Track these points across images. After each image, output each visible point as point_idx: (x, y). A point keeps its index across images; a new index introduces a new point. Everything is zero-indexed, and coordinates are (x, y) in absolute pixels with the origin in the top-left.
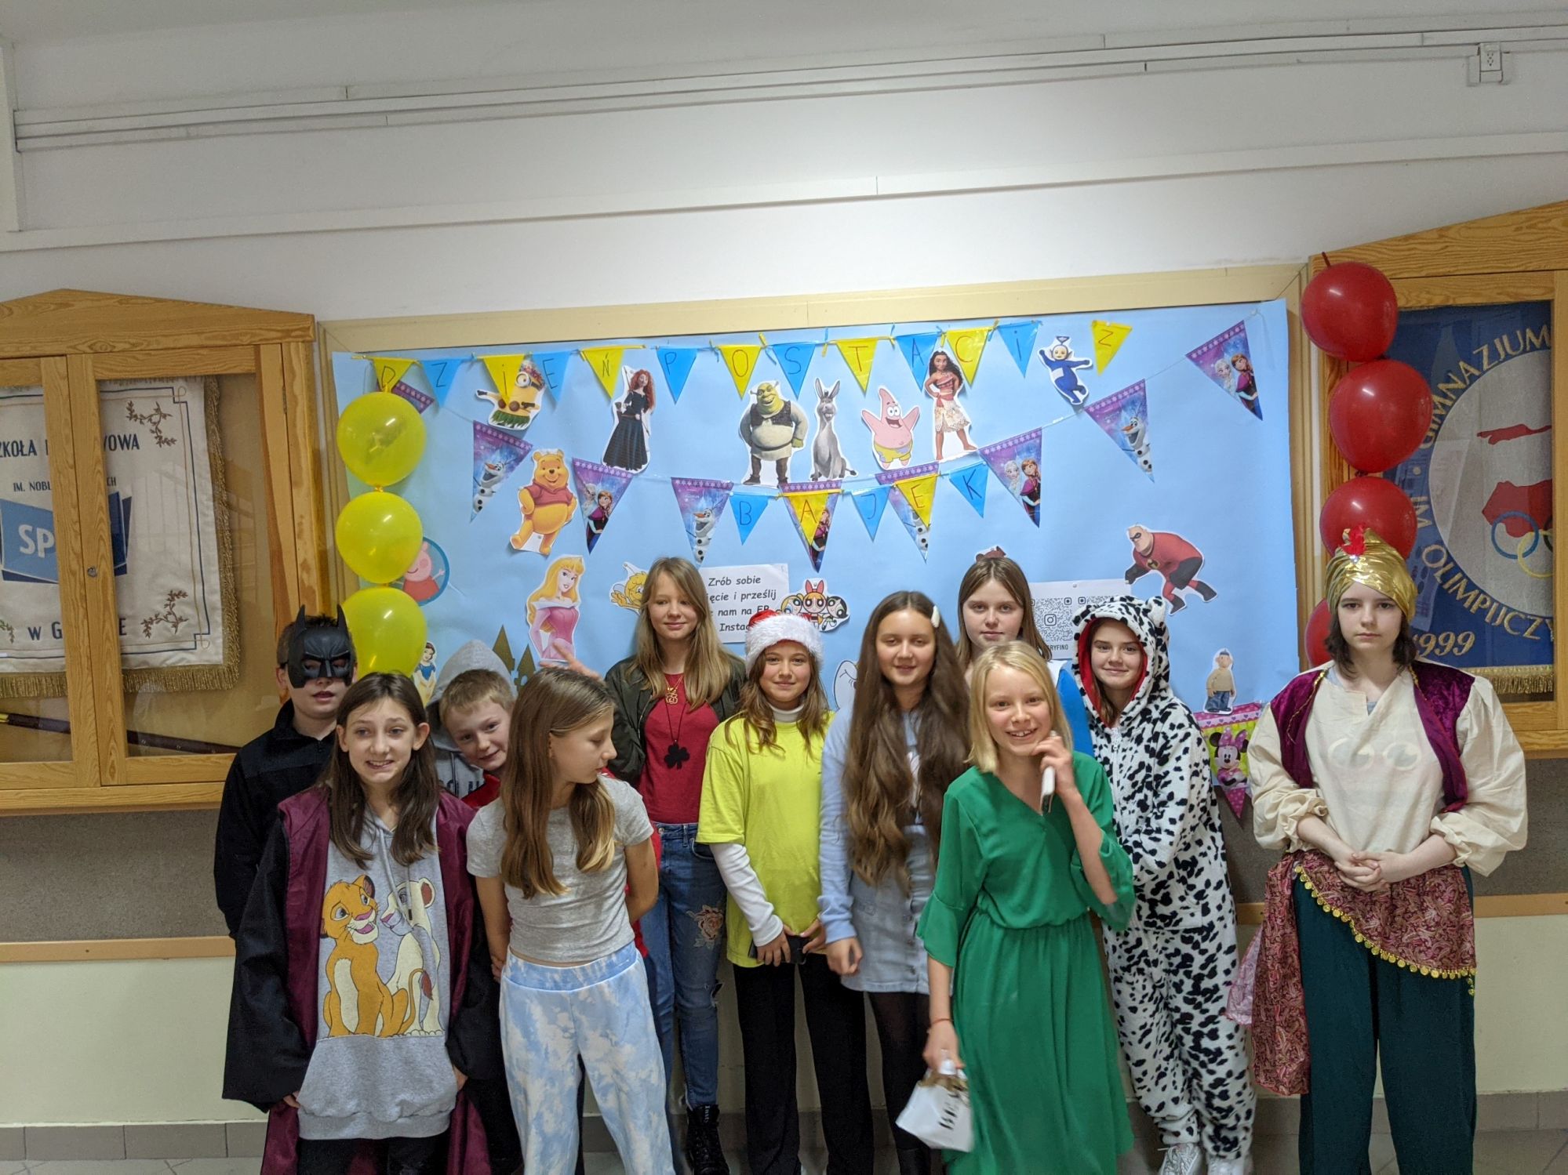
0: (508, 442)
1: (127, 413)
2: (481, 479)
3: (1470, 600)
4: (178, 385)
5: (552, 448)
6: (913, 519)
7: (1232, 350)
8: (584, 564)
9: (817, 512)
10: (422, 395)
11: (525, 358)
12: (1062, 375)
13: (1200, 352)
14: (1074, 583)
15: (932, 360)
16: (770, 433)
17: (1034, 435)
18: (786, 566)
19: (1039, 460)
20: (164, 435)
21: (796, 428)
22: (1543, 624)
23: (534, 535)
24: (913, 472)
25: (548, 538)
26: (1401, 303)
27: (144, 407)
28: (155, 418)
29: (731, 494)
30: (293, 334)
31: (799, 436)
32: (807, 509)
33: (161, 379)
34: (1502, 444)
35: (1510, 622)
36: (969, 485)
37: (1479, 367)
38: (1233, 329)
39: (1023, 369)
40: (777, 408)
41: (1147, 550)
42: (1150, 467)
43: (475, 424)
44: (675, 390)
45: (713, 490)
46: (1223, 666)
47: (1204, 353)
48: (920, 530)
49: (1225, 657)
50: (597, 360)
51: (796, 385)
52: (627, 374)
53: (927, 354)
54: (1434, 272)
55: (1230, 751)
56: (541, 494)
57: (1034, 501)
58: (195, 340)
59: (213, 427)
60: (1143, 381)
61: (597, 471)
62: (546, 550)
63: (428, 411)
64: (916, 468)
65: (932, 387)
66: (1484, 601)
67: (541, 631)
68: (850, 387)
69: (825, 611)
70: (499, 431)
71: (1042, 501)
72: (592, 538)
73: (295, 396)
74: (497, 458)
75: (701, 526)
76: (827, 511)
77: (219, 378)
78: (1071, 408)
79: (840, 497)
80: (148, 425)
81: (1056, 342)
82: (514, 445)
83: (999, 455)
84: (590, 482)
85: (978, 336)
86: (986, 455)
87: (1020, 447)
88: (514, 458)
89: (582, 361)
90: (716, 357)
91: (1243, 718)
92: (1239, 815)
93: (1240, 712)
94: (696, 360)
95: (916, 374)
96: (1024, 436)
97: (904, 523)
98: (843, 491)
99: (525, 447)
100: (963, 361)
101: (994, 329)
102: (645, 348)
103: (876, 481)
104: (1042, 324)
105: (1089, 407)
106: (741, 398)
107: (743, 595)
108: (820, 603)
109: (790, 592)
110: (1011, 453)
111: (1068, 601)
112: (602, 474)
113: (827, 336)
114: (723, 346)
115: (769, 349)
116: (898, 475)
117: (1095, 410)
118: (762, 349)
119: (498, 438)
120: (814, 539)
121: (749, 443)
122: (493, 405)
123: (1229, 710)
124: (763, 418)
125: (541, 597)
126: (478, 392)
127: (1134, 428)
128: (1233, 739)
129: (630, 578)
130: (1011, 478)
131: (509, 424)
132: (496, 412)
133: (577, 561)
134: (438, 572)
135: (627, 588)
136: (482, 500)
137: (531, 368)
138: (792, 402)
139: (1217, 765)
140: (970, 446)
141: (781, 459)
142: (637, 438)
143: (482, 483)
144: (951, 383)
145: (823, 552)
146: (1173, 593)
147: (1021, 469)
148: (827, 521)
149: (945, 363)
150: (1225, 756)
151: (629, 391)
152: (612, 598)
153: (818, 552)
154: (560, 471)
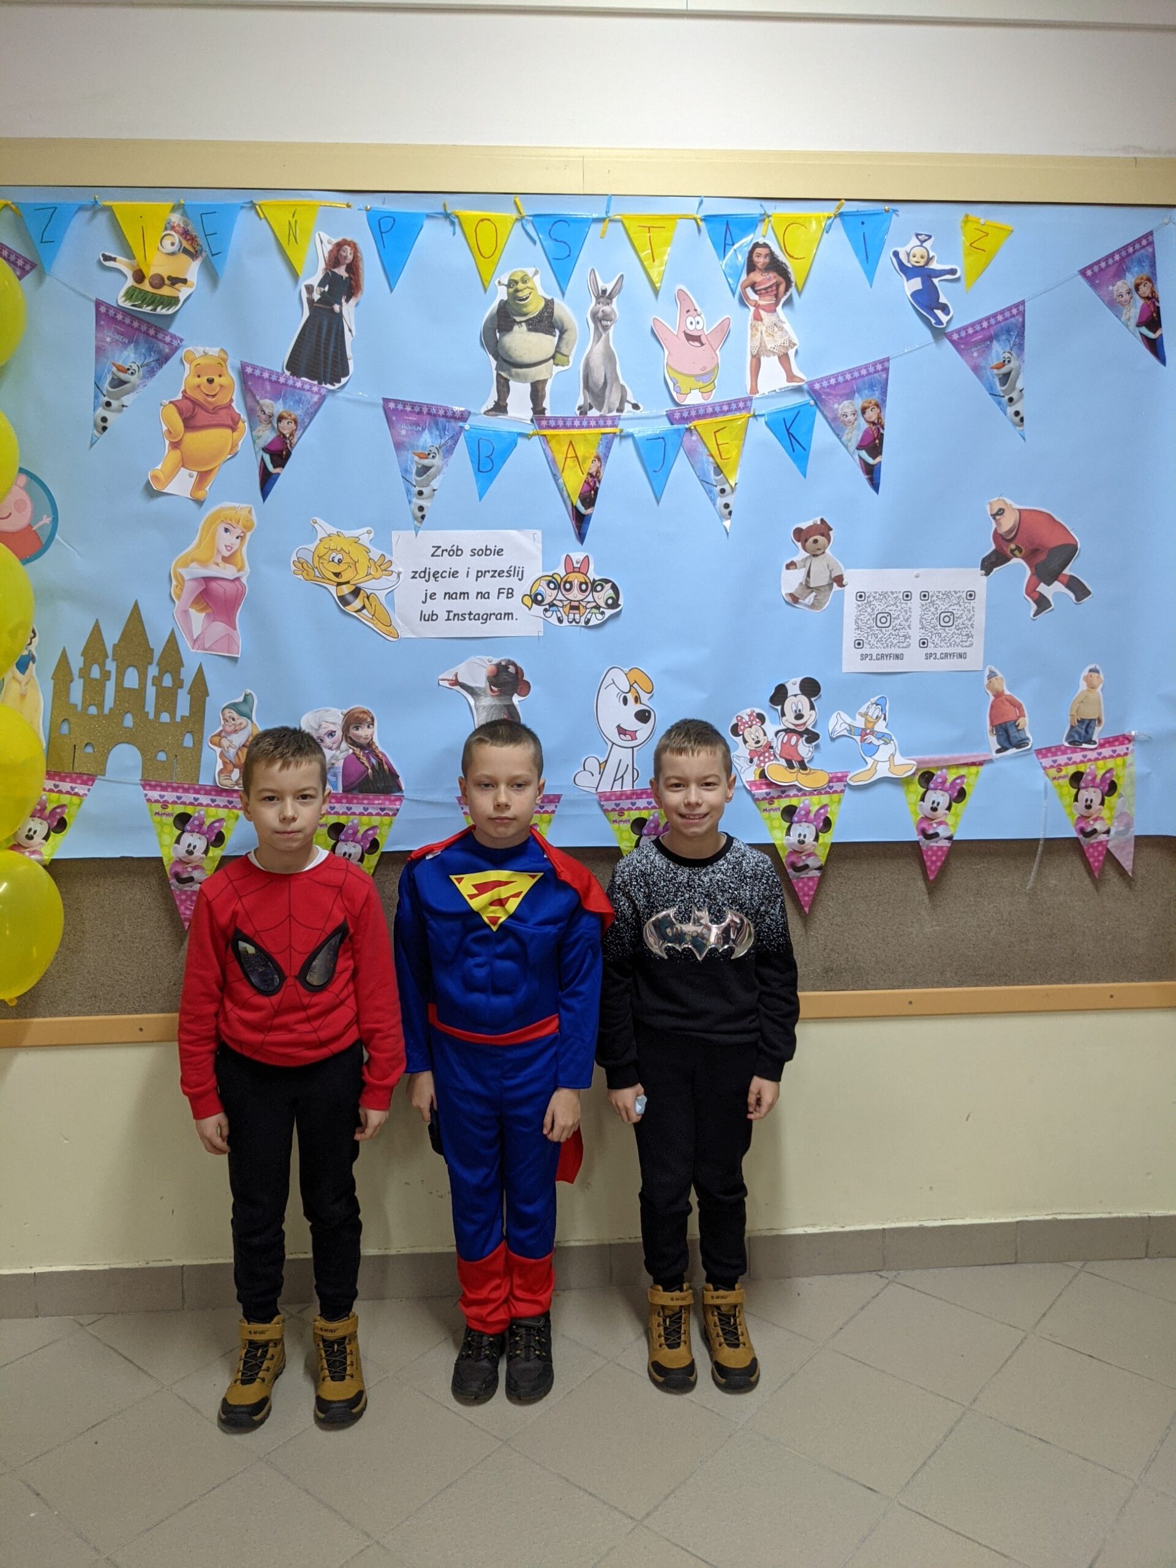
0: (147, 333)
2: (106, 386)
5: (211, 346)
6: (714, 476)
7: (1135, 269)
8: (254, 518)
9: (585, 458)
10: (18, 256)
11: (174, 209)
12: (920, 287)
13: (1096, 269)
14: (916, 571)
15: (751, 252)
16: (524, 342)
17: (879, 367)
18: (539, 533)
19: (884, 401)
21: (560, 338)
23: (184, 472)
24: (717, 409)
25: (203, 477)
29: (467, 427)
31: (564, 350)
32: (571, 454)
36: (790, 430)
38: (1139, 240)
39: (870, 274)
40: (534, 307)
41: (1010, 531)
43: (98, 304)
44: (392, 273)
45: (441, 420)
46: (1092, 687)
47: (1101, 270)
48: (723, 491)
49: (1096, 674)
50: (280, 219)
51: (562, 278)
52: (323, 245)
55: (1092, 794)
56: (194, 413)
57: (874, 458)
60: (1023, 303)
61: (277, 382)
62: (200, 494)
63: (28, 278)
64: (721, 404)
65: (749, 291)
67: (192, 612)
68: (637, 282)
69: (590, 598)
72: (267, 481)
74: (129, 357)
75: (424, 470)
76: (598, 458)
78: (927, 334)
79: (616, 441)
81: (915, 242)
82: (155, 337)
83: (832, 392)
84: (266, 398)
85: (814, 224)
86: (815, 391)
87: (860, 381)
88: (156, 358)
89: (257, 218)
90: (451, 229)
91: (1111, 753)
92: (1096, 874)
93: (1107, 745)
94: (423, 230)
95: (728, 271)
96: (866, 367)
97: (701, 481)
98: (621, 431)
99: (171, 341)
100: (792, 257)
101: (836, 217)
102: (348, 206)
103: (666, 419)
104: (897, 215)
105: (952, 333)
106: (485, 290)
107: (478, 572)
108: (584, 587)
109: (544, 570)
110: (848, 391)
111: (907, 596)
112: (284, 387)
113: (608, 206)
114: (463, 213)
115: (527, 221)
116: (697, 412)
117: (961, 338)
118: (517, 220)
119: (132, 327)
120: (579, 497)
121: (493, 356)
122: (126, 277)
123: (1095, 743)
124: (515, 321)
125: (192, 561)
126: (103, 255)
127: (1007, 367)
128: (1098, 780)
129: (321, 540)
130: (845, 424)
131: (148, 306)
132: (130, 288)
133: (245, 513)
134: (42, 520)
135: (316, 555)
136: (108, 417)
137: (182, 225)
138: (556, 300)
139: (1075, 813)
140: (795, 376)
141: (538, 381)
142: (336, 339)
143: (108, 391)
144: (774, 288)
145: (589, 516)
146: (1038, 589)
147: (860, 412)
148: (598, 472)
149: (767, 260)
150: (1087, 800)
151: (326, 269)
152: (293, 568)
153: (584, 516)
154: (222, 380)
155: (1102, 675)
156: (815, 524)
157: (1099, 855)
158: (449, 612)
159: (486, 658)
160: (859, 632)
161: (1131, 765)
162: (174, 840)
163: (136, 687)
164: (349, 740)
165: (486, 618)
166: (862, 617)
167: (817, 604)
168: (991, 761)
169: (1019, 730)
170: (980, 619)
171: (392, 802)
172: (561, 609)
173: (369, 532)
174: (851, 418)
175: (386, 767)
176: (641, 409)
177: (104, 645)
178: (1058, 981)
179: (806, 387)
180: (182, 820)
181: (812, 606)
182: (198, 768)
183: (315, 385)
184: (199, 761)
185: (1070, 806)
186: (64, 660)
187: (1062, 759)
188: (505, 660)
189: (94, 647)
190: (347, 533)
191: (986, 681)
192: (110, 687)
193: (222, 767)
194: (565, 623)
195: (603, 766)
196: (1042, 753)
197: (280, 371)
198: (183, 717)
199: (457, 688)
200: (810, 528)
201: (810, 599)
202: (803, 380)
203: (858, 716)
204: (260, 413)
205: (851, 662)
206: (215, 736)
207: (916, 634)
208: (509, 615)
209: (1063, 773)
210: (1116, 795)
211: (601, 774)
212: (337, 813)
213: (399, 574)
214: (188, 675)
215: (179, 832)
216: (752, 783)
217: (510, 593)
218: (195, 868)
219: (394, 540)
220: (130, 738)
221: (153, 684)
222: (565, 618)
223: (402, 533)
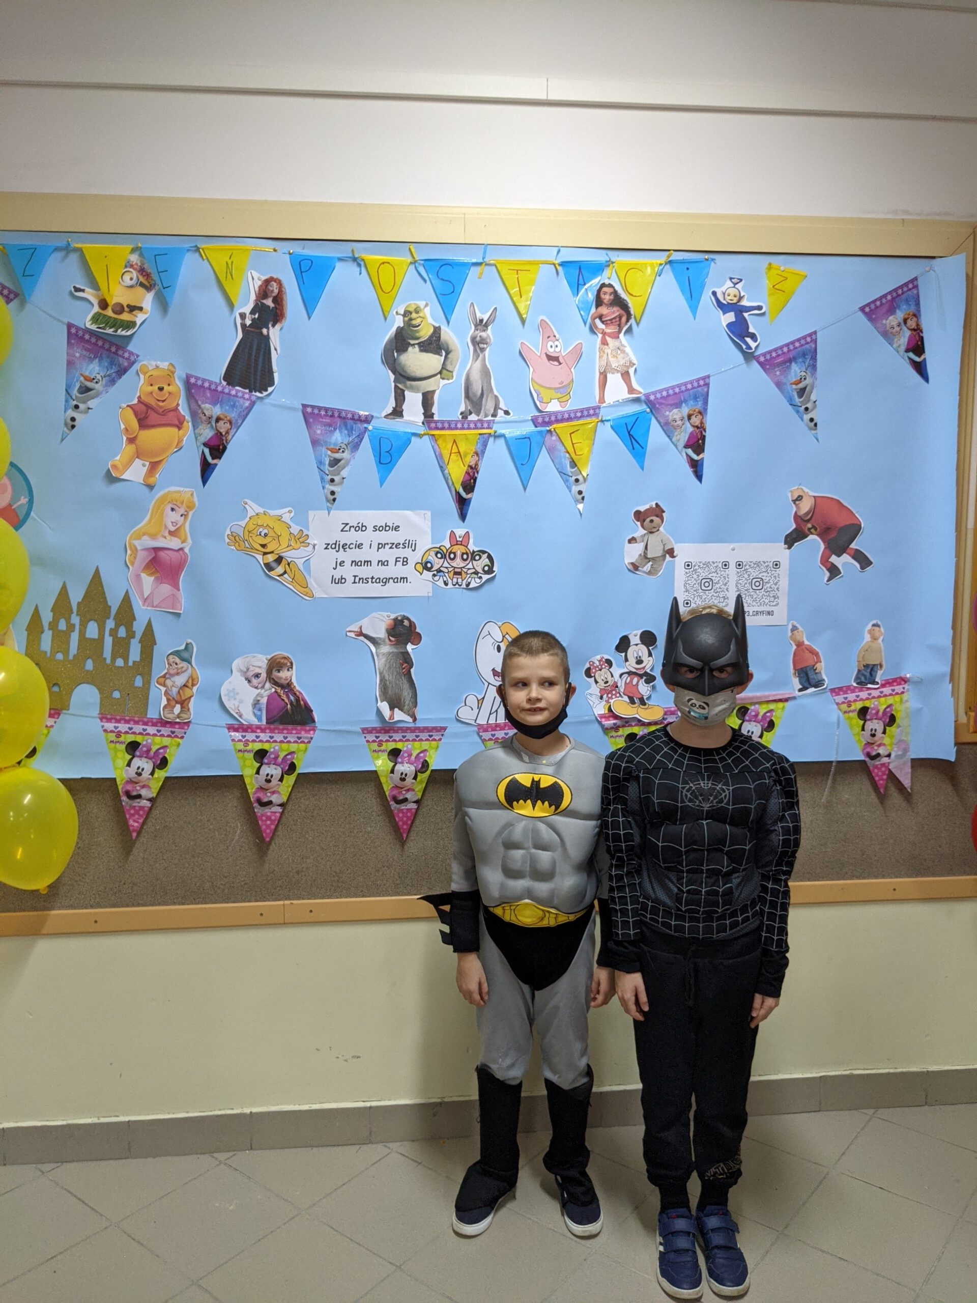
0: (109, 350)
2: (75, 392)
6: (570, 469)
7: (904, 306)
8: (196, 499)
9: (466, 454)
10: (4, 287)
11: (133, 251)
12: (733, 319)
13: (873, 306)
14: (732, 545)
15: (599, 291)
16: (417, 360)
17: (702, 383)
18: (429, 513)
19: (706, 410)
21: (446, 357)
23: (138, 462)
24: (572, 415)
25: (154, 466)
29: (370, 428)
31: (449, 367)
32: (455, 450)
36: (631, 432)
38: (906, 284)
39: (694, 309)
40: (425, 333)
41: (807, 513)
42: (816, 425)
43: (70, 326)
44: (309, 305)
45: (350, 422)
46: (874, 638)
47: (877, 307)
48: (577, 480)
50: (219, 260)
51: (447, 310)
52: (253, 281)
55: (876, 725)
56: (147, 415)
57: (698, 455)
60: (815, 333)
61: (215, 390)
62: (151, 481)
63: (12, 304)
64: (576, 411)
65: (598, 321)
67: (144, 576)
68: (507, 314)
69: (470, 566)
70: (98, 336)
71: (707, 456)
72: (206, 469)
74: (94, 369)
75: (335, 462)
76: (476, 453)
79: (491, 440)
81: (730, 284)
82: (116, 353)
83: (663, 401)
84: (206, 403)
85: (649, 269)
86: (650, 401)
87: (686, 394)
88: (116, 370)
89: (200, 259)
90: (359, 269)
91: (891, 692)
92: (882, 791)
93: (887, 685)
94: (335, 271)
95: (581, 305)
96: (691, 382)
97: (560, 472)
98: (495, 432)
99: (129, 356)
100: (631, 295)
101: (666, 264)
102: (275, 250)
103: (531, 423)
104: (715, 263)
105: (759, 356)
106: (385, 318)
107: (379, 544)
108: (465, 557)
109: (432, 544)
110: (677, 401)
111: (726, 565)
112: (221, 395)
113: (485, 253)
114: (368, 257)
115: (420, 264)
116: (556, 417)
117: (766, 360)
118: (411, 263)
119: (98, 345)
120: (462, 485)
121: (392, 371)
122: (93, 305)
123: (877, 683)
124: (409, 344)
125: (144, 535)
126: (74, 287)
127: (803, 383)
128: (881, 713)
129: (250, 518)
130: (675, 428)
131: (110, 328)
132: (96, 314)
133: (188, 495)
134: (20, 500)
135: (246, 530)
136: (76, 417)
137: (139, 264)
138: (442, 327)
139: (862, 740)
140: (634, 390)
141: (428, 392)
142: (264, 356)
143: (76, 396)
144: (618, 319)
145: (470, 500)
146: (830, 560)
147: (686, 418)
149: (612, 297)
150: (872, 730)
151: (256, 300)
152: (227, 540)
153: (465, 500)
154: (171, 388)
155: (882, 629)
156: (651, 508)
157: (884, 774)
158: (355, 576)
159: (385, 614)
160: (687, 594)
161: (907, 701)
162: (126, 763)
163: (96, 637)
164: (272, 681)
165: (385, 581)
166: (689, 582)
167: (653, 571)
168: (794, 698)
169: (816, 673)
170: (784, 583)
171: (307, 731)
172: (446, 574)
173: (290, 512)
174: (679, 423)
175: (302, 703)
176: (512, 414)
177: (69, 602)
178: (851, 878)
179: (643, 398)
180: (133, 747)
181: (649, 573)
182: (146, 705)
183: (246, 393)
184: (147, 699)
185: (858, 734)
186: (36, 615)
187: (851, 696)
188: (400, 615)
189: (62, 604)
190: (272, 513)
191: (790, 634)
192: (75, 637)
193: (166, 703)
194: (450, 585)
195: (480, 702)
196: (835, 691)
197: (218, 381)
198: (134, 662)
199: (362, 638)
200: (647, 510)
201: (648, 567)
202: (641, 393)
204: (202, 415)
206: (161, 677)
208: (405, 579)
209: (853, 708)
210: (895, 725)
211: (479, 708)
212: (261, 741)
213: (314, 546)
214: (139, 627)
215: (130, 757)
216: (602, 716)
217: (405, 562)
218: (143, 787)
219: (311, 518)
220: (90, 679)
221: (110, 635)
222: (450, 581)
223: (318, 512)
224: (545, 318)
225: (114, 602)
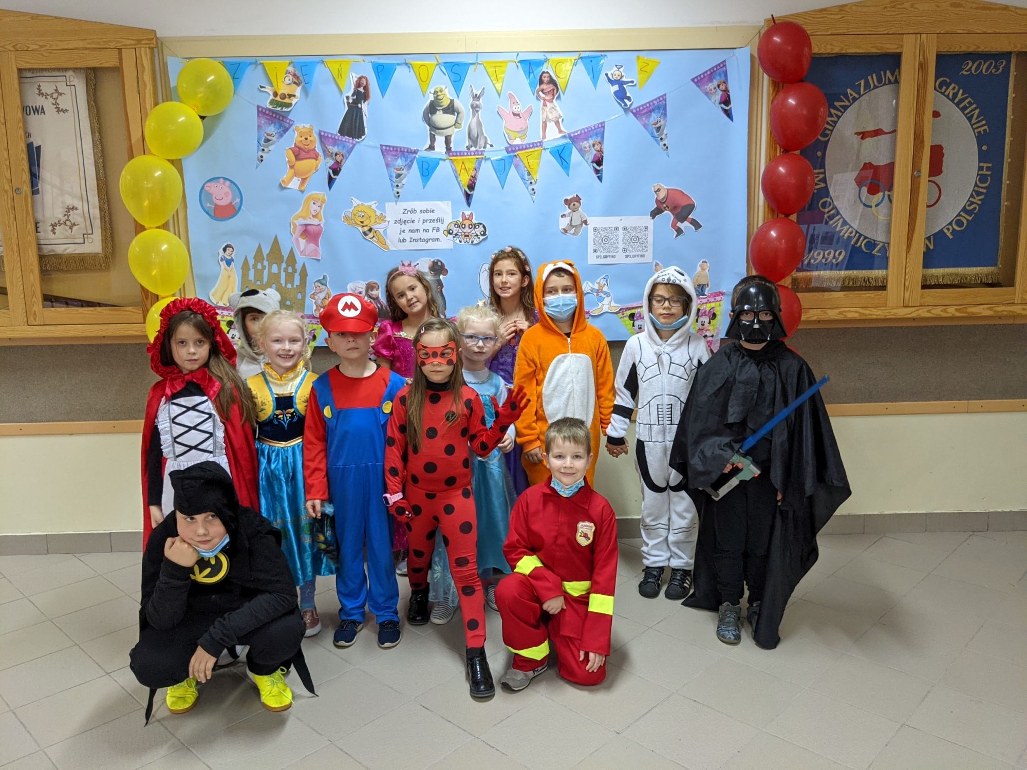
0: (279, 119)
1: (37, 91)
2: (262, 142)
3: (843, 231)
4: (69, 74)
6: (527, 177)
7: (718, 78)
8: (326, 198)
12: (618, 89)
13: (699, 78)
14: (620, 218)
15: (541, 76)
16: (441, 118)
17: (600, 126)
18: (450, 203)
19: (603, 141)
20: (61, 107)
21: (457, 116)
22: (884, 246)
24: (528, 146)
25: (304, 180)
26: (815, 50)
27: (47, 88)
28: (55, 96)
29: (417, 156)
30: (143, 42)
31: (459, 122)
32: (463, 167)
33: (59, 69)
34: (869, 140)
35: (865, 244)
36: (561, 155)
37: (859, 93)
38: (719, 65)
39: (595, 85)
40: (445, 103)
41: (663, 199)
42: (667, 148)
43: (258, 107)
44: (383, 89)
45: (406, 154)
46: (703, 269)
47: (701, 79)
48: (531, 183)
49: (705, 264)
50: (334, 67)
51: (458, 89)
52: (353, 78)
53: (538, 72)
54: (836, 32)
55: (706, 320)
56: (300, 153)
57: (600, 167)
58: (81, 44)
59: (92, 103)
60: (665, 95)
61: (334, 139)
62: (303, 188)
64: (529, 144)
65: (541, 93)
66: (851, 233)
67: (300, 239)
68: (491, 92)
69: (473, 232)
70: (273, 112)
71: (605, 167)
72: (331, 181)
73: (144, 82)
74: (272, 129)
75: (399, 176)
76: (475, 169)
77: (95, 70)
78: (622, 110)
79: (483, 161)
80: (51, 100)
81: (615, 69)
82: (282, 121)
83: (579, 137)
84: (330, 145)
85: (569, 63)
86: (571, 137)
87: (591, 132)
88: (283, 129)
89: (325, 68)
90: (408, 70)
91: (714, 300)
94: (396, 71)
96: (594, 126)
97: (522, 178)
98: (485, 157)
99: (289, 122)
101: (578, 59)
103: (505, 151)
104: (607, 57)
105: (633, 110)
106: (424, 96)
107: (423, 220)
108: (471, 226)
109: (453, 219)
110: (586, 137)
113: (477, 58)
114: (413, 62)
115: (442, 65)
117: (637, 112)
118: (437, 65)
119: (273, 116)
120: (467, 186)
121: (428, 125)
122: (270, 95)
123: (706, 295)
124: (437, 110)
125: (300, 217)
126: (261, 86)
127: (659, 124)
128: (708, 312)
129: (355, 207)
130: (586, 152)
131: (279, 107)
132: (272, 100)
133: (322, 196)
134: (236, 200)
135: (353, 214)
136: (263, 156)
137: (293, 72)
138: (455, 100)
139: (697, 327)
140: (562, 131)
141: (448, 136)
142: (360, 119)
143: (263, 144)
144: (552, 92)
145: (472, 195)
146: (677, 225)
147: (592, 146)
148: (475, 175)
149: (549, 79)
150: (703, 321)
151: (355, 89)
152: (343, 219)
153: (469, 195)
154: (311, 138)
155: (708, 264)
156: (574, 197)
158: (411, 238)
159: (428, 259)
160: (595, 246)
161: (723, 305)
163: (277, 272)
164: (368, 295)
165: (427, 241)
166: (596, 239)
167: (576, 233)
170: (650, 239)
172: (460, 236)
173: (375, 203)
174: (588, 149)
175: (384, 308)
177: (263, 254)
181: (574, 234)
182: (304, 308)
186: (246, 260)
188: (436, 259)
189: (259, 255)
190: (366, 204)
191: (654, 267)
192: (266, 272)
193: (314, 307)
198: (297, 286)
200: (571, 199)
201: (573, 231)
202: (565, 133)
203: (595, 284)
204: (328, 152)
205: (592, 259)
206: (312, 294)
207: (621, 246)
208: (438, 239)
210: (716, 319)
213: (389, 222)
214: (299, 267)
217: (438, 230)
219: (386, 207)
221: (284, 271)
222: (463, 240)
223: (390, 203)
224: (511, 92)
225: (285, 254)
